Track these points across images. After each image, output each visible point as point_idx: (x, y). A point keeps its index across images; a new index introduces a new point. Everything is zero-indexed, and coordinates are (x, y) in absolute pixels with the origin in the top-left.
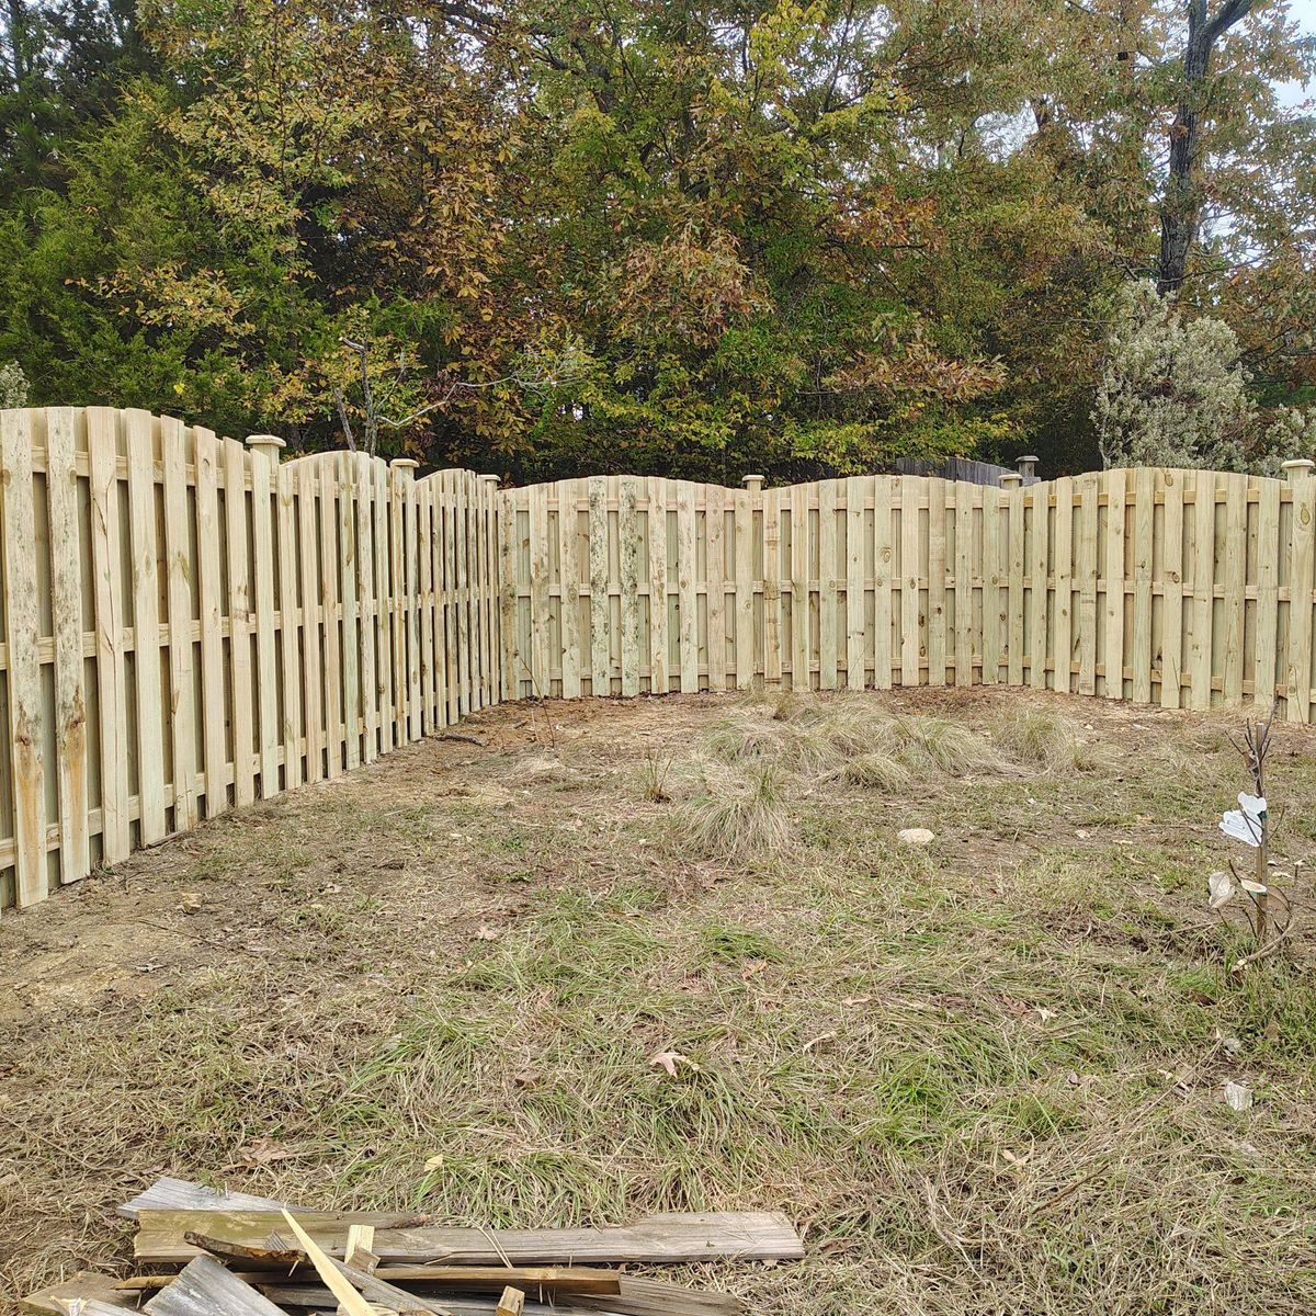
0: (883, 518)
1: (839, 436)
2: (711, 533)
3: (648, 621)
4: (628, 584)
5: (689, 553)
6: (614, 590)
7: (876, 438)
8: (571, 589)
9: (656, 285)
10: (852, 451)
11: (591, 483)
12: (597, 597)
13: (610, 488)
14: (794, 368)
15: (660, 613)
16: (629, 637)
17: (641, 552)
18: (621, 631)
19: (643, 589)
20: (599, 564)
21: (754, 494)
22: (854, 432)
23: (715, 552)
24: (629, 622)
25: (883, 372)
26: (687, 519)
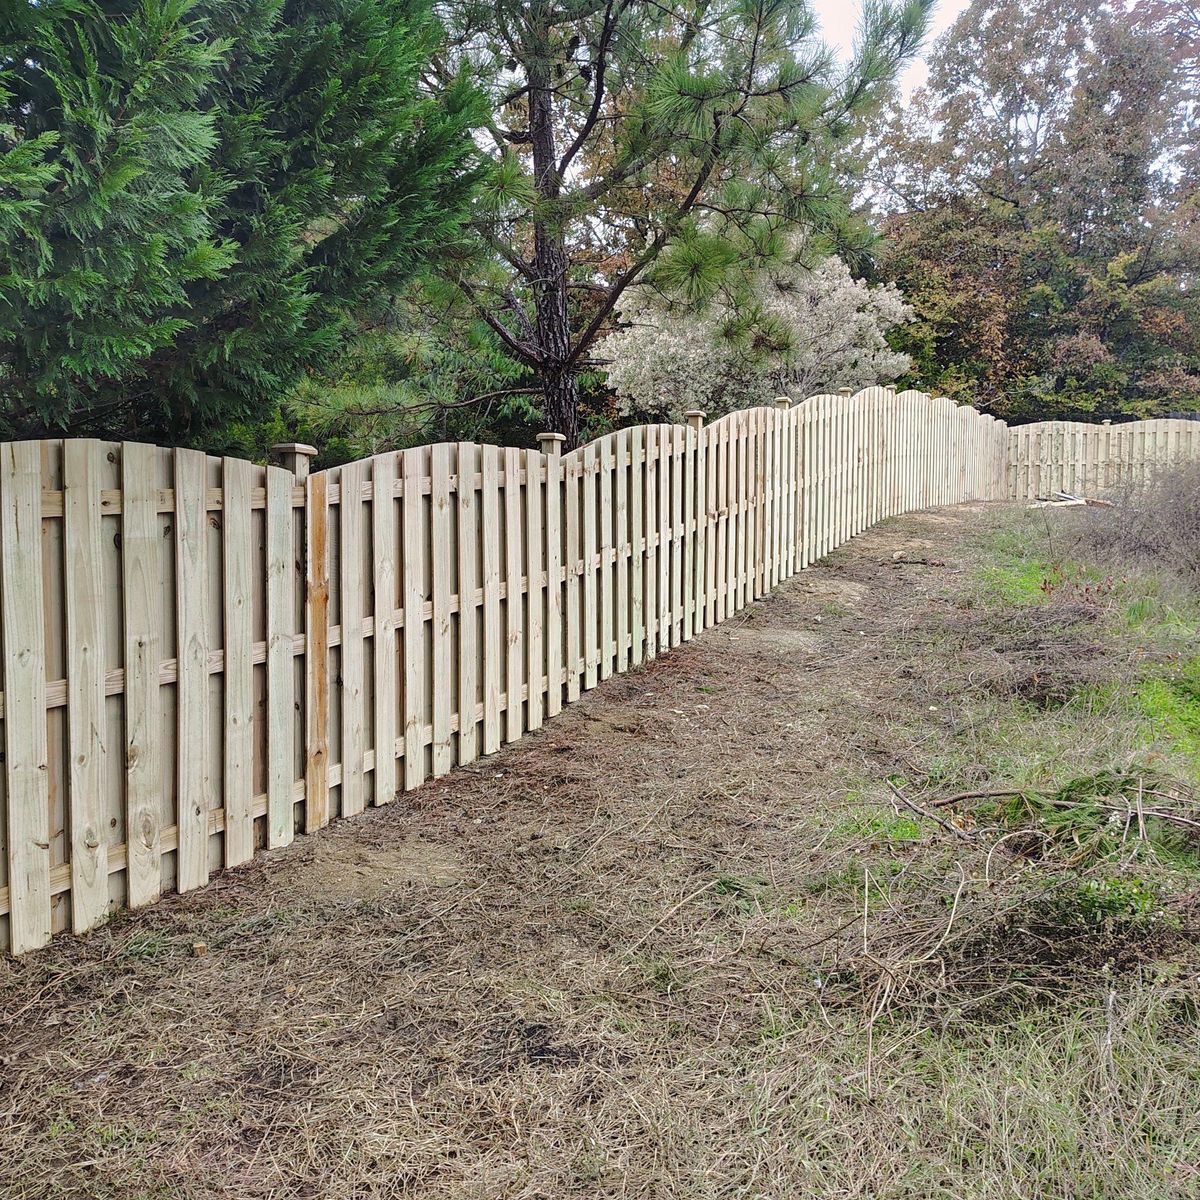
0: (1160, 436)
1: (1142, 405)
2: (1089, 442)
3: (1062, 475)
4: (1055, 461)
5: (1079, 449)
6: (1049, 463)
7: (1159, 405)
8: (1033, 462)
9: (1069, 353)
10: (1148, 410)
11: (1042, 424)
12: (1042, 466)
13: (1050, 426)
14: (1124, 379)
15: (1067, 471)
16: (1054, 480)
17: (1060, 448)
18: (1051, 478)
19: (1060, 463)
20: (1044, 453)
21: (1106, 426)
22: (1150, 403)
23: (1090, 449)
24: (1055, 475)
25: (1162, 380)
26: (1079, 437)
